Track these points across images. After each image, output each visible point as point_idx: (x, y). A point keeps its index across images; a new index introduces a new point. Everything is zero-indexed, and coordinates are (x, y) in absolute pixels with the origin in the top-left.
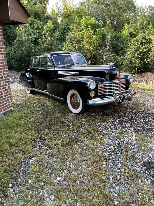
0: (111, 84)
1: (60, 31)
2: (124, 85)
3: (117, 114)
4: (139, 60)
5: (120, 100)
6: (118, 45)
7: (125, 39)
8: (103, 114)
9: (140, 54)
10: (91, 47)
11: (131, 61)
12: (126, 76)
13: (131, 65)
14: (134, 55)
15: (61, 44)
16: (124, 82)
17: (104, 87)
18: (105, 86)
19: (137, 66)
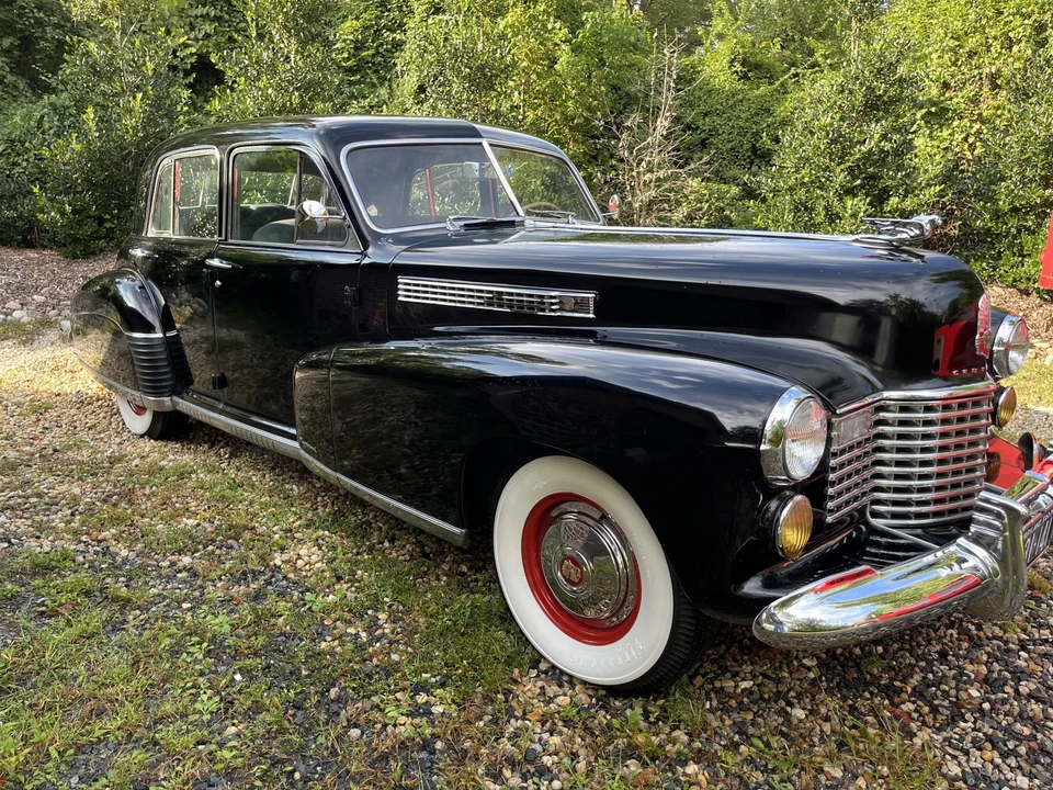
1: (357, 18)
18: (873, 426)
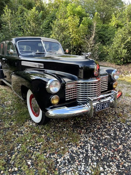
0: (85, 84)
1: (49, 20)
2: (106, 83)
3: (94, 125)
4: (126, 51)
5: (99, 108)
6: (105, 35)
7: (112, 30)
8: (74, 124)
9: (126, 44)
10: (77, 35)
11: (117, 51)
12: (109, 72)
13: (117, 55)
14: (121, 45)
15: (49, 33)
16: (105, 80)
17: (76, 88)
18: (76, 86)
19: (122, 56)
